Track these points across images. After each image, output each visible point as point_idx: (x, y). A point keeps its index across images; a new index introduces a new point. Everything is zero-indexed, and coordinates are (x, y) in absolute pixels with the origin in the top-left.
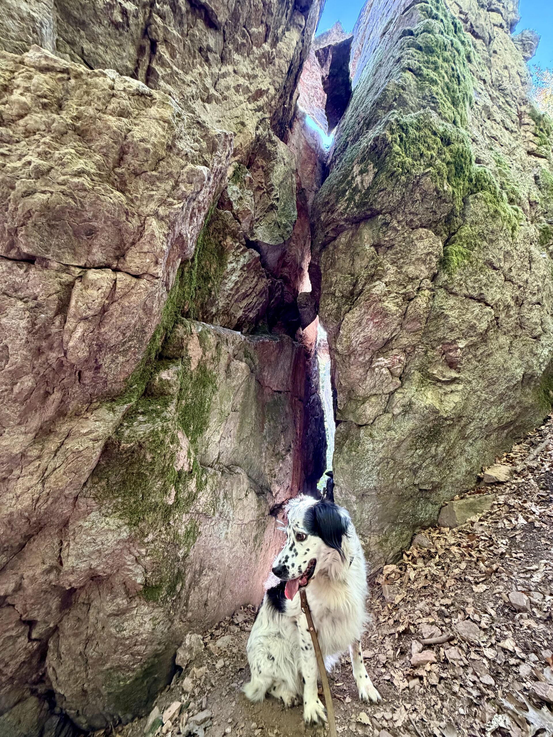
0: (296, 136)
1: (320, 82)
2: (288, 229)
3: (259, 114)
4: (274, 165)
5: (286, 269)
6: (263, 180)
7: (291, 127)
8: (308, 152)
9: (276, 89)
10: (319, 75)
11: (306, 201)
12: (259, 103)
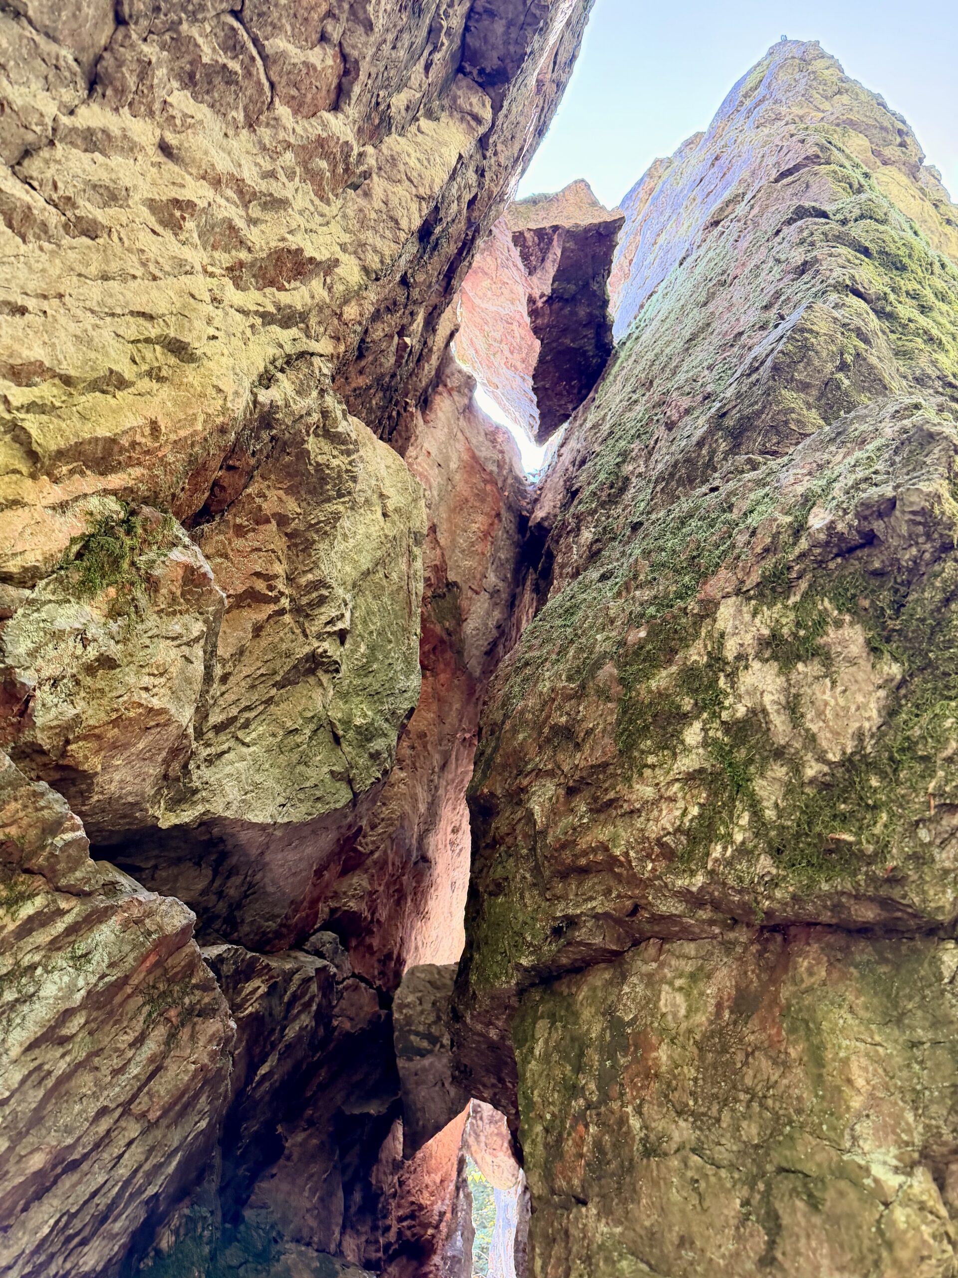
0: (441, 433)
1: (524, 309)
2: (378, 744)
3: (286, 335)
4: (337, 517)
5: (359, 881)
6: (279, 569)
7: (425, 403)
8: (476, 479)
9: (366, 270)
10: (521, 292)
11: (460, 619)
12: (284, 298)
